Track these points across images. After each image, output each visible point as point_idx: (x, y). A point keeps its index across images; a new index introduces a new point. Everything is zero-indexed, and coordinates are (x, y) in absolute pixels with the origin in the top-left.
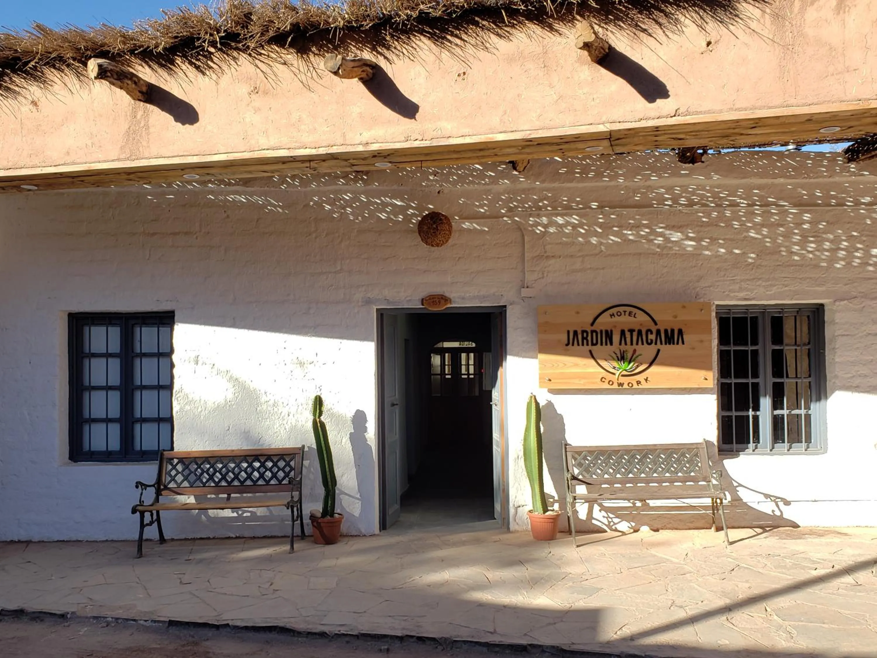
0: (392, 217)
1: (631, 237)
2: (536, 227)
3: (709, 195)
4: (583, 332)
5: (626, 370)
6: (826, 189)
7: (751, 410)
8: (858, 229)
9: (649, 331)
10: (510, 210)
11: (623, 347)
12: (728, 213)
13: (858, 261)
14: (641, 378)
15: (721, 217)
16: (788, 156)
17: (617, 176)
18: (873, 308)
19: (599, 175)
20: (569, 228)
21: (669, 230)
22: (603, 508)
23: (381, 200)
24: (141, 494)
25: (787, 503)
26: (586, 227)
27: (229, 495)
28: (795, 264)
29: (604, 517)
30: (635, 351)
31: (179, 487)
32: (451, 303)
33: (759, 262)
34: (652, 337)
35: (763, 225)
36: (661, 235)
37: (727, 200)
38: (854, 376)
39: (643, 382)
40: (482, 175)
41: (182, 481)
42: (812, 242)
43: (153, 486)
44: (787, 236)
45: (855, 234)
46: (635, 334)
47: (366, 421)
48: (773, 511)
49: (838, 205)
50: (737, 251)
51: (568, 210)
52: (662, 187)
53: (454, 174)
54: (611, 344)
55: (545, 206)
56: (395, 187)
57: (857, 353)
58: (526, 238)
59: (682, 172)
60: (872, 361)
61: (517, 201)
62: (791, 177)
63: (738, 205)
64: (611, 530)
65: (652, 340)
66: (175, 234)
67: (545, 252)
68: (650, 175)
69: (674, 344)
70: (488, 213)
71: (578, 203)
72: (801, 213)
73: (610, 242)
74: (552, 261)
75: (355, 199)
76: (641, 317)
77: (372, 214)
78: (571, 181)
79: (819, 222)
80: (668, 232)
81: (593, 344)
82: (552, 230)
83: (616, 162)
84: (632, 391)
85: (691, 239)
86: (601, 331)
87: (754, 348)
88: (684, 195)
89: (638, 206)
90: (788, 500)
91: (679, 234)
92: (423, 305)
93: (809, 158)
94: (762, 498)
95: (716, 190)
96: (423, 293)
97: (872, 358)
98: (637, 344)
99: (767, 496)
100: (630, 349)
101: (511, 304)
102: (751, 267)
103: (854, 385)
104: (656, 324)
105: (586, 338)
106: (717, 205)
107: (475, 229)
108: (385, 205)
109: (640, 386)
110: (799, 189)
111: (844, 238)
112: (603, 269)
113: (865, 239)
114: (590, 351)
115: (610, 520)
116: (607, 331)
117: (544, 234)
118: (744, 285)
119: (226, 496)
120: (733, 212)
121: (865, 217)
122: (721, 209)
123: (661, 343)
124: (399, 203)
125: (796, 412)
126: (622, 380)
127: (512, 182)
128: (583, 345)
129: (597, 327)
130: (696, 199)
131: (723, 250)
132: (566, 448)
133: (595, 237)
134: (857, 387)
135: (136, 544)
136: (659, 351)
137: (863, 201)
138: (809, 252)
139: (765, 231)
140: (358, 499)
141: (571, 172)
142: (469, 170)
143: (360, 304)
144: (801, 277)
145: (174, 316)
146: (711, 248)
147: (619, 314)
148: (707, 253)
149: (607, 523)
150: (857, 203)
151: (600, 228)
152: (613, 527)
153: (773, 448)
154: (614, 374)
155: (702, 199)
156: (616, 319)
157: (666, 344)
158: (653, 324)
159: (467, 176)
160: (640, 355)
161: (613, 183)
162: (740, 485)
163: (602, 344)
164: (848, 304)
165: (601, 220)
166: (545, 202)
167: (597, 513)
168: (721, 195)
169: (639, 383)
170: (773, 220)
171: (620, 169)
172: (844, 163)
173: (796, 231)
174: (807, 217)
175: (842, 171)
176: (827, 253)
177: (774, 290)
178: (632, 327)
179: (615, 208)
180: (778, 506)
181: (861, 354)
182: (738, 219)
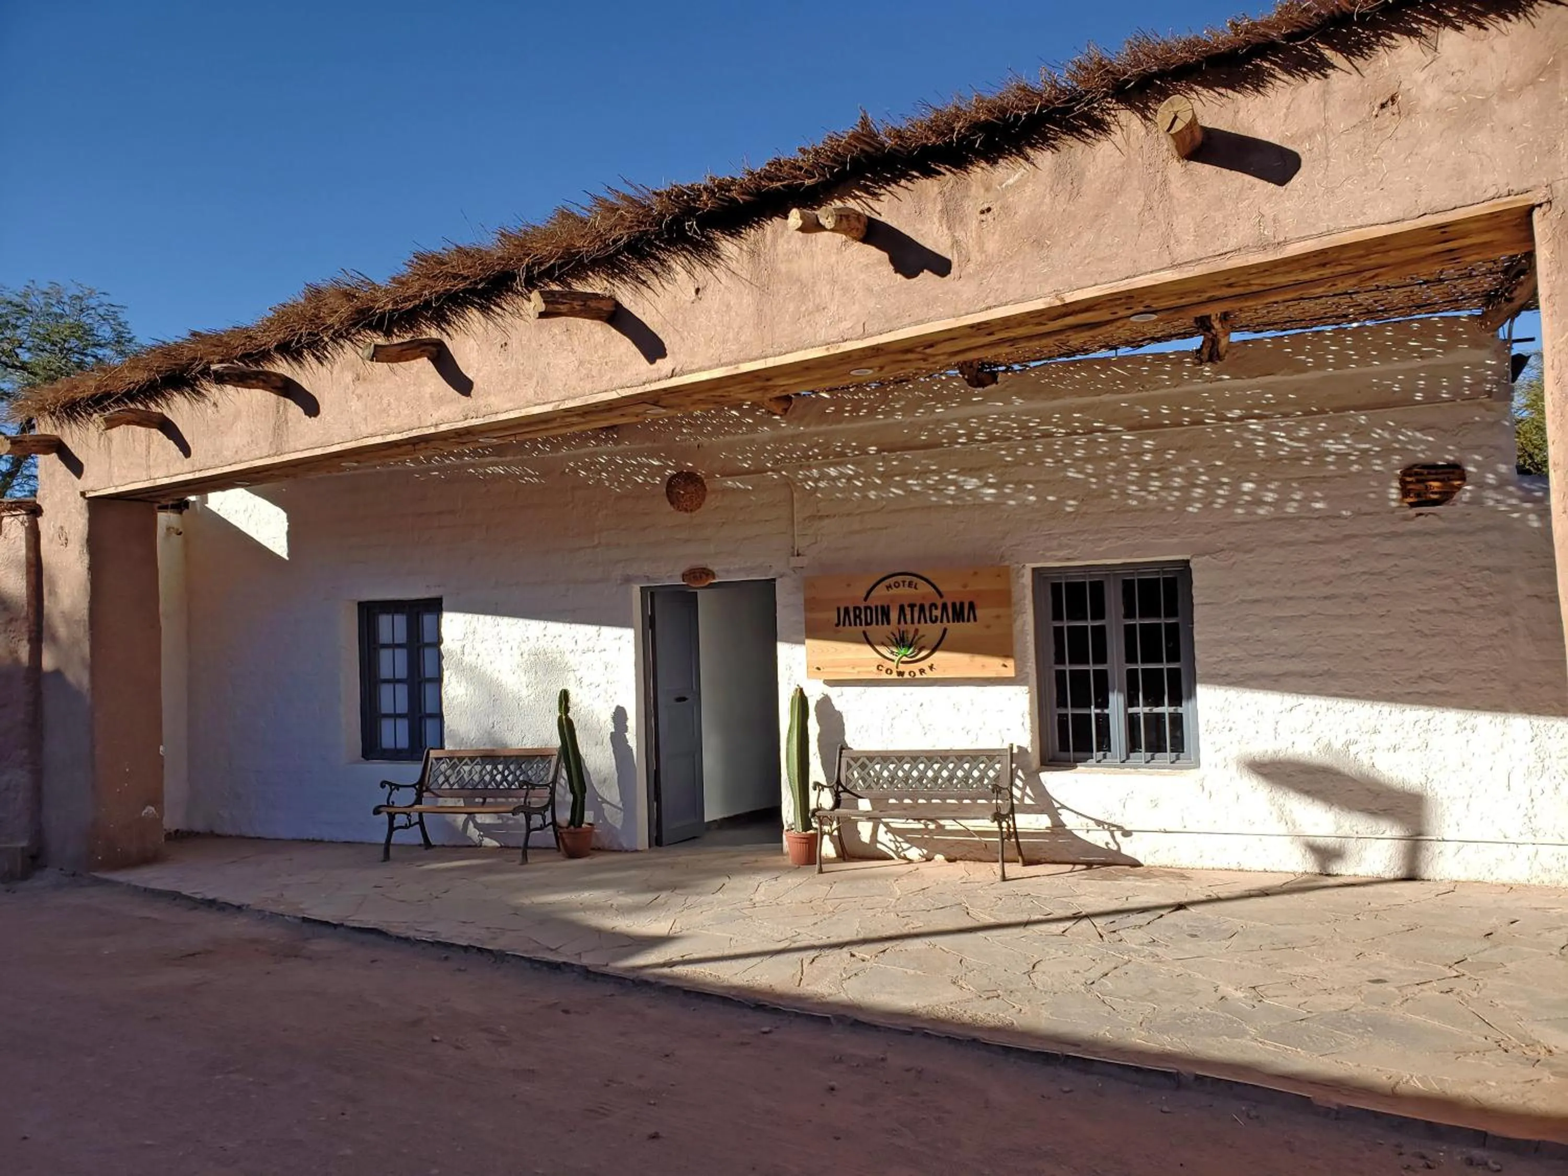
0: (649, 479)
1: (917, 488)
2: (806, 481)
3: (1015, 425)
4: (855, 608)
5: (906, 656)
6: (1175, 403)
7: (1093, 707)
8: (1224, 455)
9: (933, 606)
10: (776, 462)
11: (903, 626)
12: (1039, 448)
13: (1221, 501)
14: (924, 665)
15: (1031, 453)
16: (1115, 364)
17: (893, 411)
18: (1247, 564)
19: (872, 412)
20: (843, 480)
21: (964, 475)
22: (890, 830)
23: (637, 461)
24: (390, 794)
25: (1127, 834)
26: (862, 479)
27: (485, 799)
28: (1133, 509)
29: (891, 840)
30: (917, 631)
31: (440, 789)
32: (714, 578)
33: (1084, 508)
34: (937, 613)
35: (1086, 460)
36: (954, 483)
37: (1038, 431)
38: (1221, 661)
39: (927, 670)
40: (739, 423)
41: (443, 783)
42: (1155, 479)
43: (414, 786)
44: (1119, 472)
45: (1218, 463)
46: (916, 609)
47: (626, 719)
48: (1107, 844)
49: (1192, 423)
50: (1051, 498)
51: (841, 458)
52: (954, 420)
53: (708, 424)
54: (889, 623)
55: (815, 457)
56: (648, 444)
57: (1225, 628)
58: (795, 495)
59: (975, 399)
60: (1247, 639)
61: (785, 451)
62: (1120, 391)
63: (1051, 435)
64: (900, 857)
65: (936, 617)
66: (440, 513)
67: (818, 511)
68: (935, 407)
69: (963, 621)
70: (752, 468)
71: (854, 449)
72: (1141, 439)
73: (891, 495)
74: (826, 522)
75: (611, 461)
76: (924, 588)
77: (628, 477)
78: (840, 422)
79: (1165, 451)
80: (962, 479)
81: (867, 624)
82: (822, 484)
83: (892, 394)
84: (913, 682)
85: (991, 486)
86: (877, 607)
87: (1097, 623)
88: (982, 428)
89: (926, 446)
90: (1127, 828)
91: (975, 480)
92: (684, 581)
93: (1144, 363)
94: (1092, 825)
95: (1024, 418)
96: (684, 567)
97: (1247, 634)
98: (919, 622)
99: (1099, 823)
100: (911, 628)
101: (781, 576)
102: (1073, 516)
103: (1222, 673)
104: (941, 595)
105: (859, 617)
106: (1025, 438)
107: (738, 487)
108: (641, 466)
109: (924, 676)
110: (1137, 407)
111: (1201, 470)
112: (886, 528)
113: (1232, 469)
114: (864, 633)
115: (898, 845)
116: (883, 607)
117: (816, 489)
118: (1064, 540)
119: (481, 800)
120: (1046, 446)
121: (1233, 438)
122: (1031, 442)
123: (948, 621)
124: (656, 463)
125: (1157, 710)
126: (902, 667)
127: (773, 429)
128: (855, 625)
129: (872, 602)
130: (997, 432)
131: (1032, 498)
132: (841, 753)
133: (873, 489)
134: (1227, 675)
135: (382, 849)
136: (945, 630)
137: (1229, 415)
138: (1151, 492)
139: (1090, 468)
140: (620, 809)
141: (840, 411)
142: (724, 418)
143: (619, 582)
144: (1143, 526)
145: (441, 604)
146: (1017, 495)
147: (897, 585)
148: (1012, 502)
149: (894, 848)
150: (1221, 418)
151: (879, 479)
152: (902, 854)
153: (1128, 758)
154: (893, 661)
155: (1005, 432)
156: (894, 591)
157: (954, 621)
158: (937, 595)
159: (722, 425)
160: (923, 636)
161: (890, 420)
162: (1063, 807)
163: (877, 624)
164: (1210, 559)
165: (881, 469)
166: (816, 450)
167: (883, 836)
168: (1031, 424)
169: (922, 671)
170: (1100, 452)
171: (898, 401)
172: (1195, 365)
173: (1134, 465)
174: (1149, 444)
175: (1191, 377)
176: (1177, 494)
177: (1105, 545)
178: (912, 602)
179: (895, 451)
180: (1113, 837)
181: (1232, 629)
182: (1051, 453)
